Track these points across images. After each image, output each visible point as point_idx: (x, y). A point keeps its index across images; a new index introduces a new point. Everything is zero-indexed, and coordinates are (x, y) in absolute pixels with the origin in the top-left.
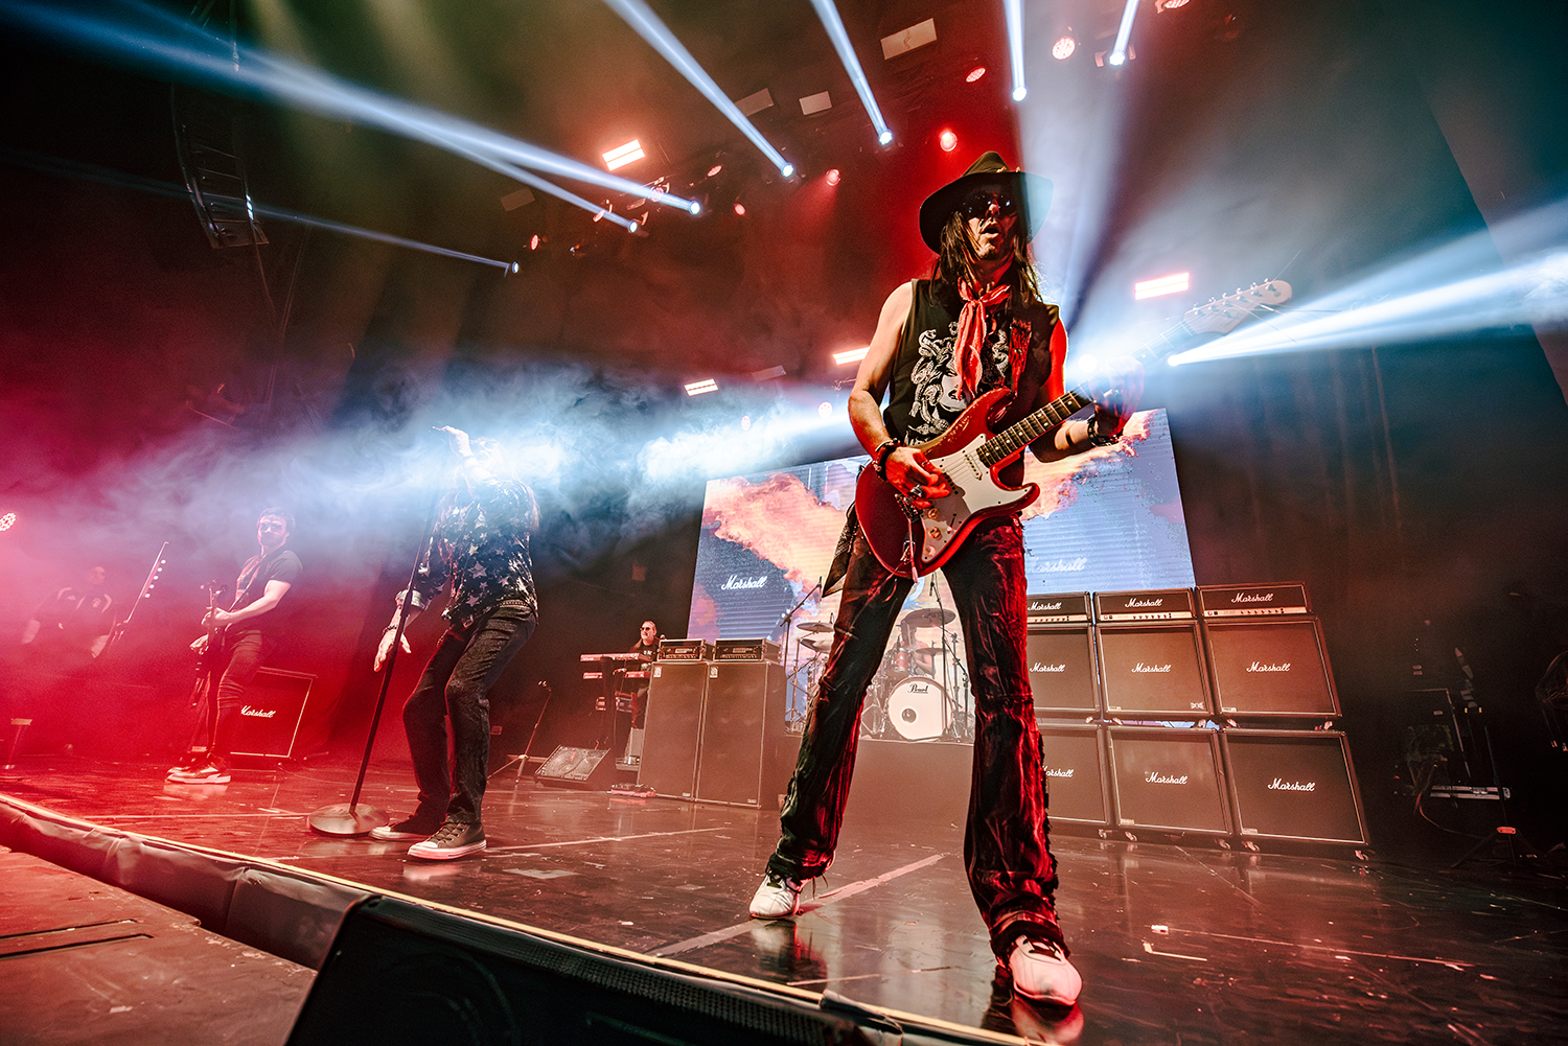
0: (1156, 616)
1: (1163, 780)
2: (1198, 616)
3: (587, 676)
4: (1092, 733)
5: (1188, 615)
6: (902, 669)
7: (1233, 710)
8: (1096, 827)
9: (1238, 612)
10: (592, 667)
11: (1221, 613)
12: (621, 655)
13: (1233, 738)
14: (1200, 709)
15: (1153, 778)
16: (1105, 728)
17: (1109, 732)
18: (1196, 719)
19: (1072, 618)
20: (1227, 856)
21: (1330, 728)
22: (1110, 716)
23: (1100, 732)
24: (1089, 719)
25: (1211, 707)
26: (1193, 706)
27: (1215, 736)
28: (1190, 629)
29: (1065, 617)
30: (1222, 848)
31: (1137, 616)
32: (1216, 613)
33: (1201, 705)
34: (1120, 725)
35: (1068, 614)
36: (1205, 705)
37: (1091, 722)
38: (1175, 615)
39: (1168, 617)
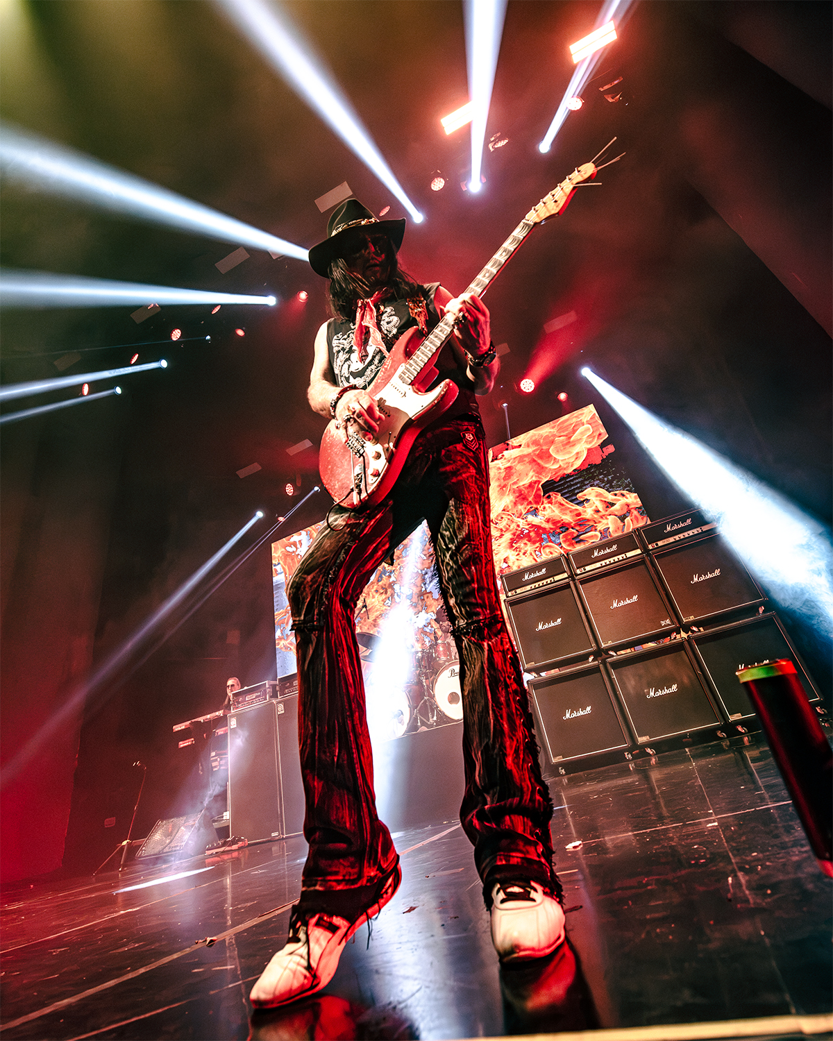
0: (616, 559)
1: (659, 693)
2: (645, 550)
3: (182, 744)
4: (595, 670)
5: (639, 551)
6: (443, 658)
7: (692, 618)
8: (622, 751)
9: (671, 540)
10: (184, 735)
11: (660, 543)
12: (208, 716)
13: (700, 640)
14: (669, 625)
15: (652, 694)
16: (604, 663)
17: (608, 665)
18: (667, 634)
19: (557, 578)
20: (726, 744)
21: (764, 612)
22: (607, 650)
23: (601, 666)
24: (591, 659)
25: (675, 621)
26: (663, 623)
27: (686, 643)
28: (643, 562)
29: (552, 579)
30: (721, 739)
31: (603, 563)
32: (657, 545)
33: (668, 621)
34: (615, 656)
35: (553, 576)
36: (671, 621)
37: (593, 660)
38: (629, 554)
39: (625, 557)
